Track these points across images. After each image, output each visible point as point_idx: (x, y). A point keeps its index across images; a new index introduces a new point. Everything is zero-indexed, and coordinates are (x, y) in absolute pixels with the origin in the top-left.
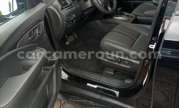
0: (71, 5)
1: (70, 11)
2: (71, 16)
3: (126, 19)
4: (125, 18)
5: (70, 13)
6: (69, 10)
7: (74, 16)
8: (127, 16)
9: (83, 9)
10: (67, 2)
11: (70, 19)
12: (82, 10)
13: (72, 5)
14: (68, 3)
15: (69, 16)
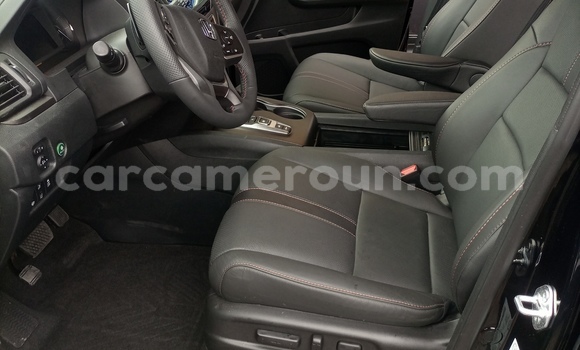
0: (38, 94)
1: (41, 130)
2: (47, 155)
3: (283, 128)
4: (277, 126)
5: (43, 141)
6: (34, 125)
7: (62, 149)
8: (277, 111)
9: (105, 108)
10: (15, 83)
11: (42, 169)
12: (99, 115)
13: (43, 96)
14: (21, 88)
15: (36, 156)
